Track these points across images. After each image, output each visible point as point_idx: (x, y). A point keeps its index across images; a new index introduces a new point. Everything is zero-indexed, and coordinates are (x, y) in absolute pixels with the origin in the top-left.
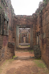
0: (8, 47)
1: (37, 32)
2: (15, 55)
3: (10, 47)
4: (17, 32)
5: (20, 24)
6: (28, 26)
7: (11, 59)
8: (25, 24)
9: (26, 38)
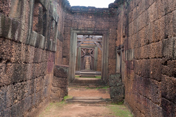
0: (54, 75)
1: (118, 45)
3: (58, 77)
4: (73, 44)
5: (80, 27)
6: (98, 32)
7: (60, 101)
8: (91, 27)
9: (91, 58)
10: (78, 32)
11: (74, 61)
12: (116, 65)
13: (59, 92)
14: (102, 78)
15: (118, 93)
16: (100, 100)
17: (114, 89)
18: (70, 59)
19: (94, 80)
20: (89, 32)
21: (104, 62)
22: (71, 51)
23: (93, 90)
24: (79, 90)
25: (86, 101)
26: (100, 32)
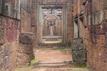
1: (74, 15)
2: (36, 58)
4: (39, 16)
5: (45, 3)
6: (58, 6)
7: (26, 67)
8: (53, 2)
9: (54, 27)
10: (43, 6)
11: (41, 29)
12: (73, 31)
13: (25, 57)
14: (63, 41)
15: (80, 56)
16: (64, 64)
17: (77, 53)
18: (37, 28)
19: (57, 43)
20: (52, 6)
21: (64, 29)
22: (38, 21)
23: (57, 51)
24: (45, 52)
25: (50, 65)
26: (60, 6)
